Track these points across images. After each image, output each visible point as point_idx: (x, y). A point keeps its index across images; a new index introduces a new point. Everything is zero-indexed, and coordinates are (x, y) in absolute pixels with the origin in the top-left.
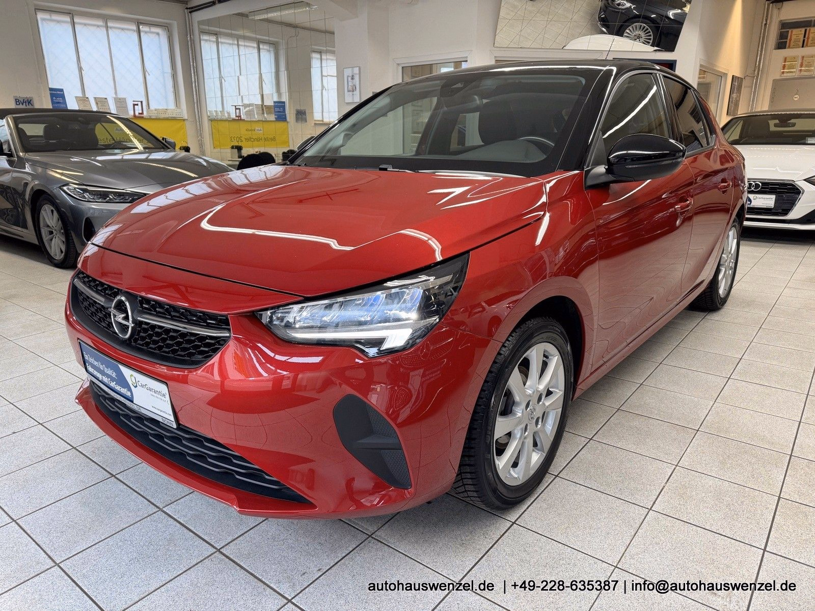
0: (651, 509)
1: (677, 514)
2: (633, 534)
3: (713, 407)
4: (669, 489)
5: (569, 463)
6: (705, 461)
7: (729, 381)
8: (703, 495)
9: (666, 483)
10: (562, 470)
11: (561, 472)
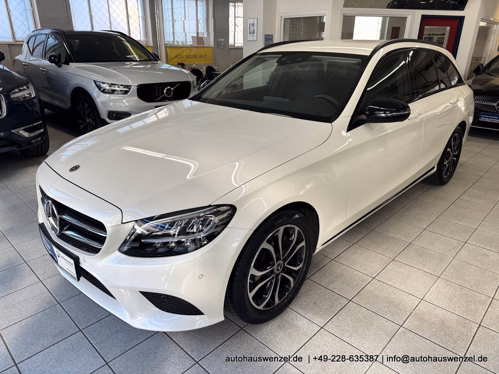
0: (401, 326)
1: (417, 331)
2: (389, 340)
3: (452, 262)
4: (415, 314)
5: (359, 292)
6: (440, 297)
7: (465, 244)
8: (435, 319)
9: (414, 310)
10: (354, 297)
11: (353, 298)
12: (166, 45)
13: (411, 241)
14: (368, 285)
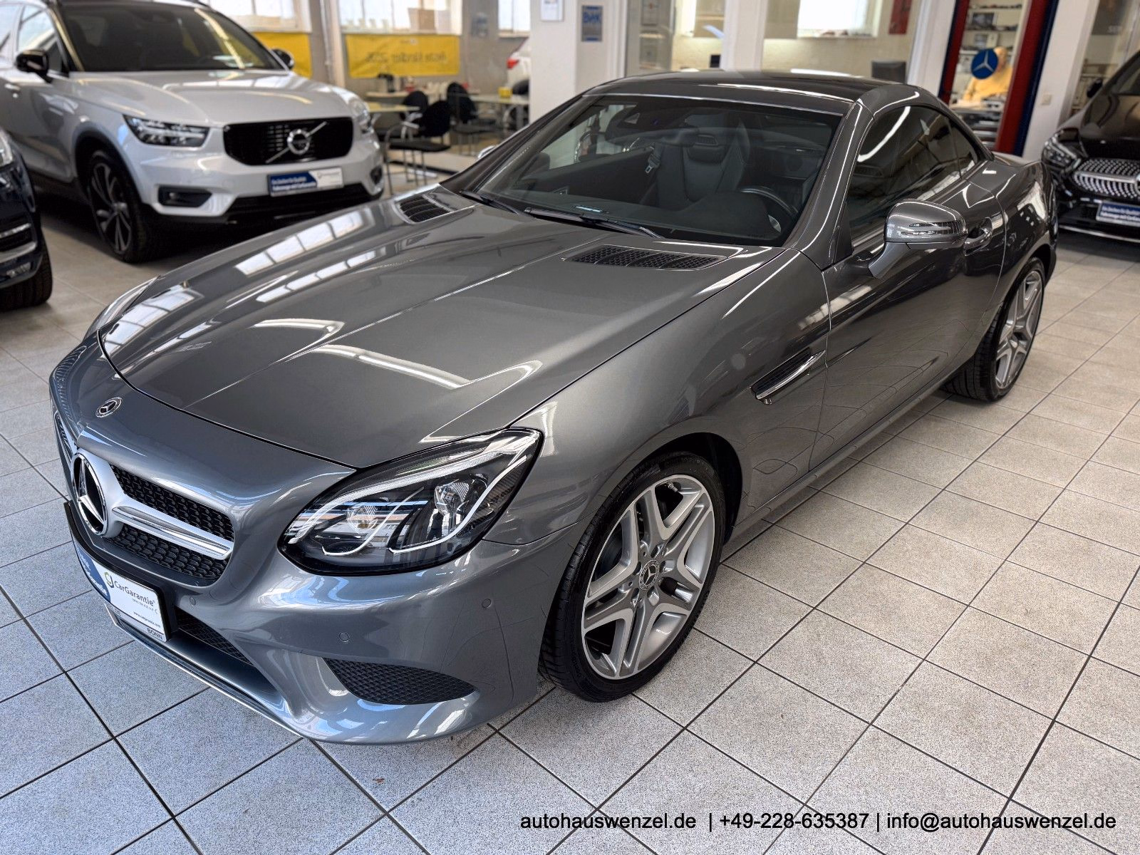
0: (871, 724)
1: (905, 734)
2: (839, 758)
3: (1000, 569)
4: (904, 695)
7: (1036, 527)
9: (903, 685)
10: (765, 653)
11: (762, 657)
12: (343, 31)
13: (909, 519)
14: (800, 625)
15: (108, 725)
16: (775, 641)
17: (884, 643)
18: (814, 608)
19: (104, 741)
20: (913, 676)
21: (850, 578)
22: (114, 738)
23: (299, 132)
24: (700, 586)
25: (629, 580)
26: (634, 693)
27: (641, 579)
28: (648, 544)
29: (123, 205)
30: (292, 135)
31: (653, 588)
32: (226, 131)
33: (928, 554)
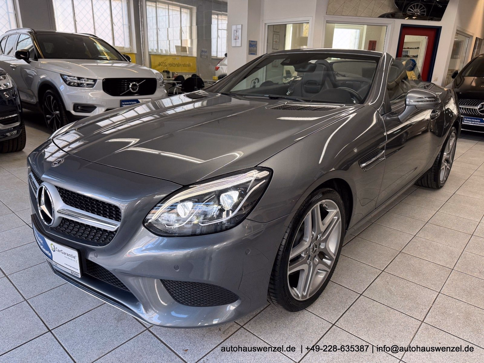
0: (423, 322)
1: (441, 326)
3: (462, 254)
4: (435, 308)
7: (472, 237)
9: (433, 304)
10: (365, 290)
11: (363, 292)
12: (150, 53)
13: (415, 234)
14: (378, 278)
15: (47, 324)
16: (368, 285)
17: (418, 285)
18: (383, 271)
19: (45, 332)
20: (436, 300)
21: (396, 258)
22: (50, 331)
23: (134, 83)
24: (334, 257)
25: (306, 250)
26: (306, 309)
27: (311, 250)
28: (315, 233)
29: (58, 112)
30: (131, 84)
31: (315, 256)
32: (103, 81)
33: (428, 248)
